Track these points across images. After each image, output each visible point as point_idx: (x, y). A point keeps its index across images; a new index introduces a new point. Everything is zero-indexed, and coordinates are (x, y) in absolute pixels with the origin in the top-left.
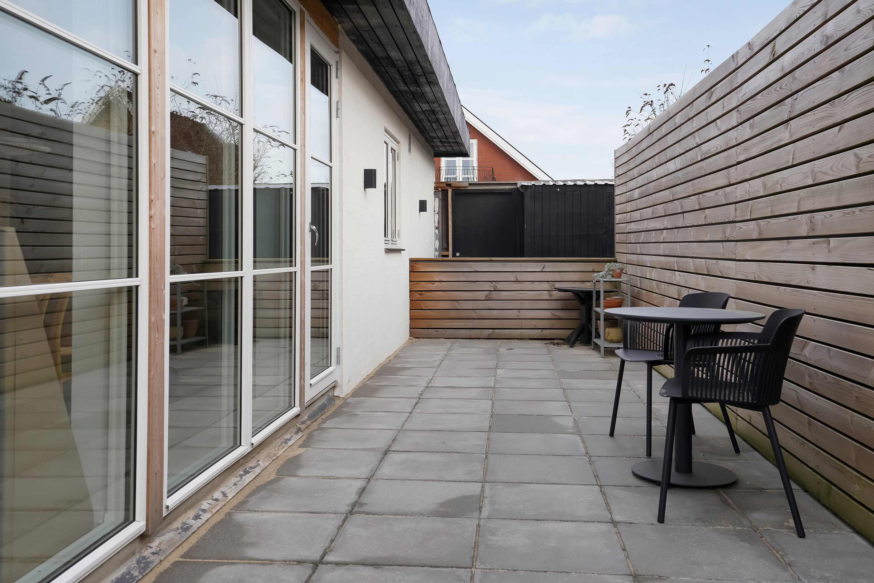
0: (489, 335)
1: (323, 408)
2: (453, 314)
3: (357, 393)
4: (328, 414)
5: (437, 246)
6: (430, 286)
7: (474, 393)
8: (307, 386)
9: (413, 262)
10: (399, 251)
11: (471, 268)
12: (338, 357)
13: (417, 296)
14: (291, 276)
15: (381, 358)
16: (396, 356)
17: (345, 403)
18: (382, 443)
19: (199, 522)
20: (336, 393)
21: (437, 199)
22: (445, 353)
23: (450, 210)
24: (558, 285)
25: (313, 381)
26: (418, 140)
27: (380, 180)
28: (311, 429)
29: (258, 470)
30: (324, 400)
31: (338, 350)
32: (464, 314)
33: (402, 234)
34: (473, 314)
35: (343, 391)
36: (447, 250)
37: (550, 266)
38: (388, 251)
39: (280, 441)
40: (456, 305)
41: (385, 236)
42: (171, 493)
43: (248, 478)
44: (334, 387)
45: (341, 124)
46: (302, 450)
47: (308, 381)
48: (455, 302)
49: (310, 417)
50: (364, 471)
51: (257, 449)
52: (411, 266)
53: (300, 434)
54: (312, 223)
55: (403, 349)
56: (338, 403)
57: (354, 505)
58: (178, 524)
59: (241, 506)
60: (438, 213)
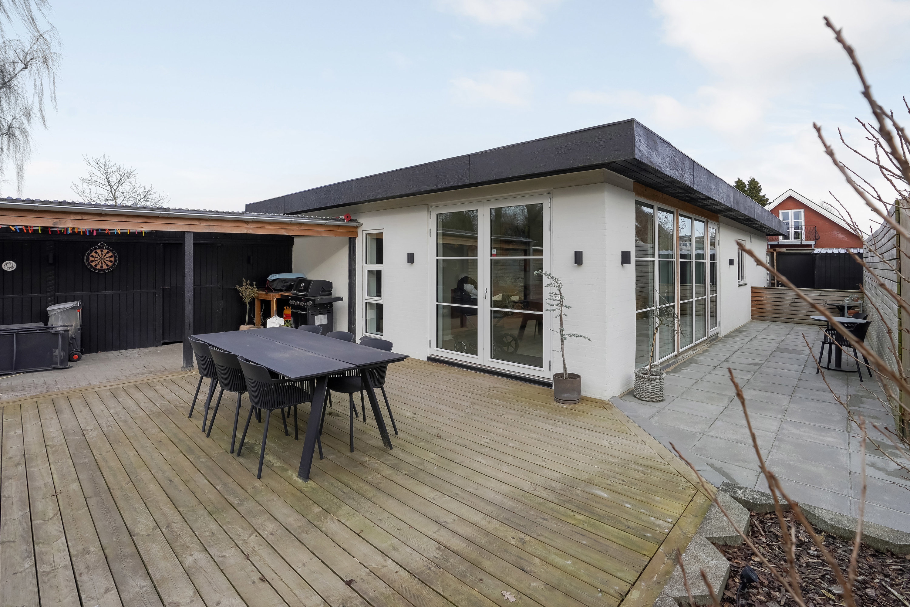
0: (791, 321)
1: (714, 339)
2: (772, 311)
3: (725, 337)
4: (716, 341)
5: (768, 278)
6: (761, 299)
7: (773, 341)
8: (709, 332)
9: (752, 288)
10: (745, 285)
11: (782, 292)
12: (719, 324)
13: (755, 302)
14: (704, 299)
15: (737, 326)
16: (744, 326)
17: (722, 339)
18: (735, 350)
19: (685, 357)
20: (718, 335)
21: (768, 257)
22: (766, 327)
23: (775, 261)
24: (829, 302)
25: (711, 330)
26: (755, 234)
27: (735, 262)
28: (711, 344)
29: (697, 350)
30: (714, 337)
31: (719, 321)
32: (778, 311)
33: (747, 278)
34: (783, 312)
35: (721, 335)
36: (774, 280)
37: (824, 293)
38: (739, 286)
39: (701, 345)
40: (774, 307)
41: (738, 280)
42: (681, 348)
43: (695, 352)
44: (718, 334)
45: (720, 247)
46: (708, 348)
47: (709, 330)
48: (774, 306)
49: (710, 341)
50: (729, 355)
51: (697, 345)
52: (751, 290)
53: (707, 345)
54: (711, 283)
55: (747, 324)
56: (719, 339)
57: (725, 360)
58: (681, 356)
59: (694, 356)
60: (768, 263)
